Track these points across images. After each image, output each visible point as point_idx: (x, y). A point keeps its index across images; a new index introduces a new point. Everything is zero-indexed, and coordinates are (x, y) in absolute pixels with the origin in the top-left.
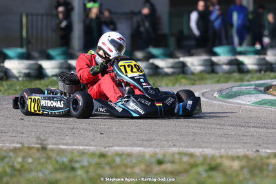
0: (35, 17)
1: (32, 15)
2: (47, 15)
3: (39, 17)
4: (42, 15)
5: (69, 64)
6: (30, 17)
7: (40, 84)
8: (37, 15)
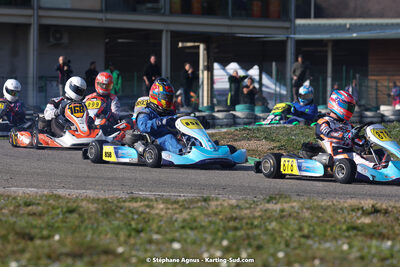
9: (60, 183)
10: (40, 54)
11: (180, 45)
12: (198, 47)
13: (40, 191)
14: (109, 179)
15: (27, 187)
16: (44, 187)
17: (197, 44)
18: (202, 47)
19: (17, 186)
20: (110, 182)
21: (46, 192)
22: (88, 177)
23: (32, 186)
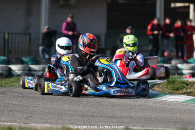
0: (14, 35)
1: (12, 34)
2: (22, 34)
3: (17, 35)
4: (19, 34)
5: (30, 67)
6: (10, 35)
7: (9, 81)
8: (15, 34)
9: (70, 120)
10: (51, 13)
11: (173, 5)
12: (188, 7)
13: (54, 126)
14: (109, 117)
15: (43, 123)
16: (57, 123)
17: (186, 4)
18: (192, 7)
19: (35, 123)
20: (110, 119)
21: (59, 126)
22: (92, 116)
23: (47, 123)
